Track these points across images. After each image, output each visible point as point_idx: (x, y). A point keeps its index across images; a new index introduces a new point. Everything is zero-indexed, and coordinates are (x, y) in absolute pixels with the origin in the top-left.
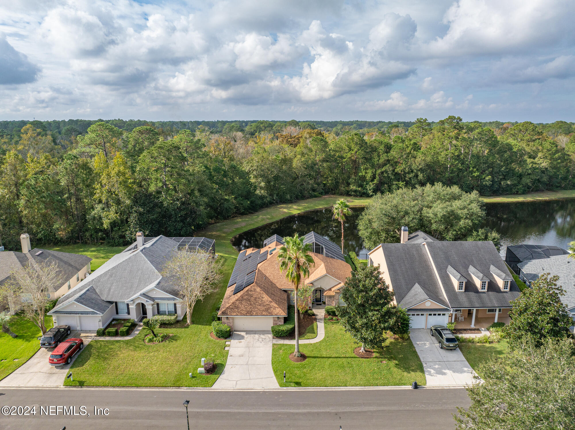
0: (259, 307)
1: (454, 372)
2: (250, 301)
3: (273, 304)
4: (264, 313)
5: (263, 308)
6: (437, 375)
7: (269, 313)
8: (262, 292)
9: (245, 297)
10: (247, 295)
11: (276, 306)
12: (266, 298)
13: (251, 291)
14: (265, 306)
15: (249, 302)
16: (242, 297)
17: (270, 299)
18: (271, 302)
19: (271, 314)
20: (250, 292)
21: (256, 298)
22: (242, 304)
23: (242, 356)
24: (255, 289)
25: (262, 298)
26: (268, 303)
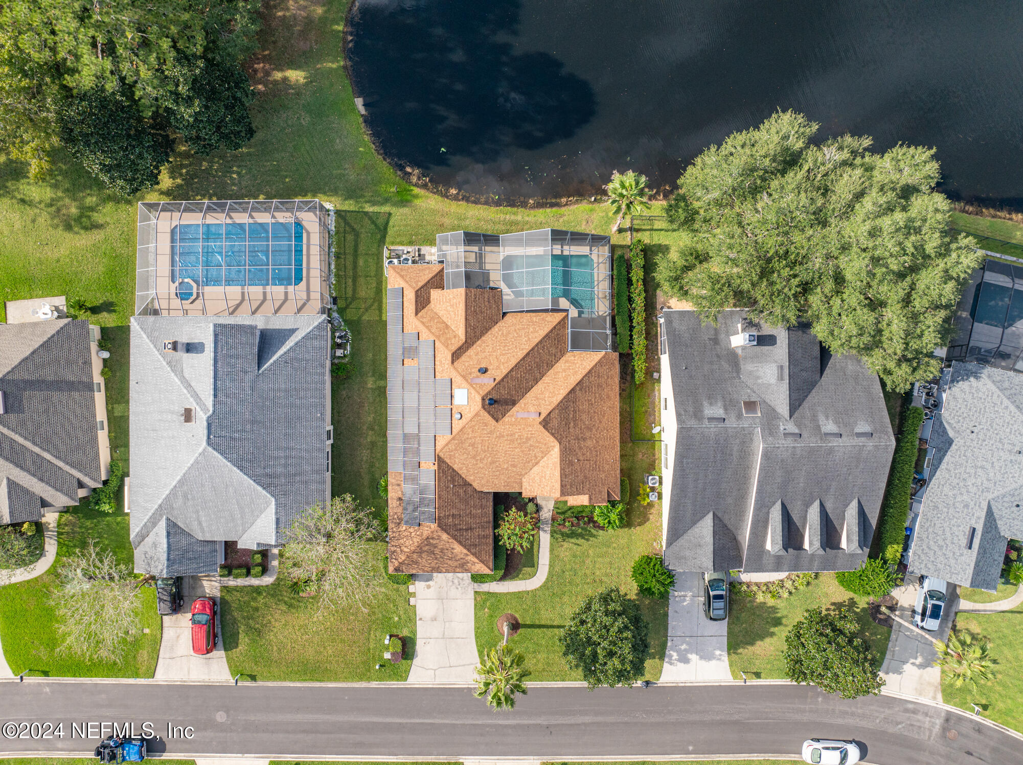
0: (450, 562)
1: (701, 658)
2: (434, 554)
3: (471, 558)
4: (458, 570)
5: (456, 564)
6: (678, 663)
7: (466, 570)
8: (450, 541)
9: (426, 548)
10: (427, 545)
11: (476, 560)
12: (458, 549)
13: (433, 538)
14: (459, 560)
15: (433, 556)
16: (421, 549)
17: (465, 551)
18: (467, 555)
19: (467, 571)
20: (431, 541)
21: (442, 550)
22: (422, 558)
23: (435, 620)
24: (439, 536)
25: (453, 549)
26: (462, 556)
